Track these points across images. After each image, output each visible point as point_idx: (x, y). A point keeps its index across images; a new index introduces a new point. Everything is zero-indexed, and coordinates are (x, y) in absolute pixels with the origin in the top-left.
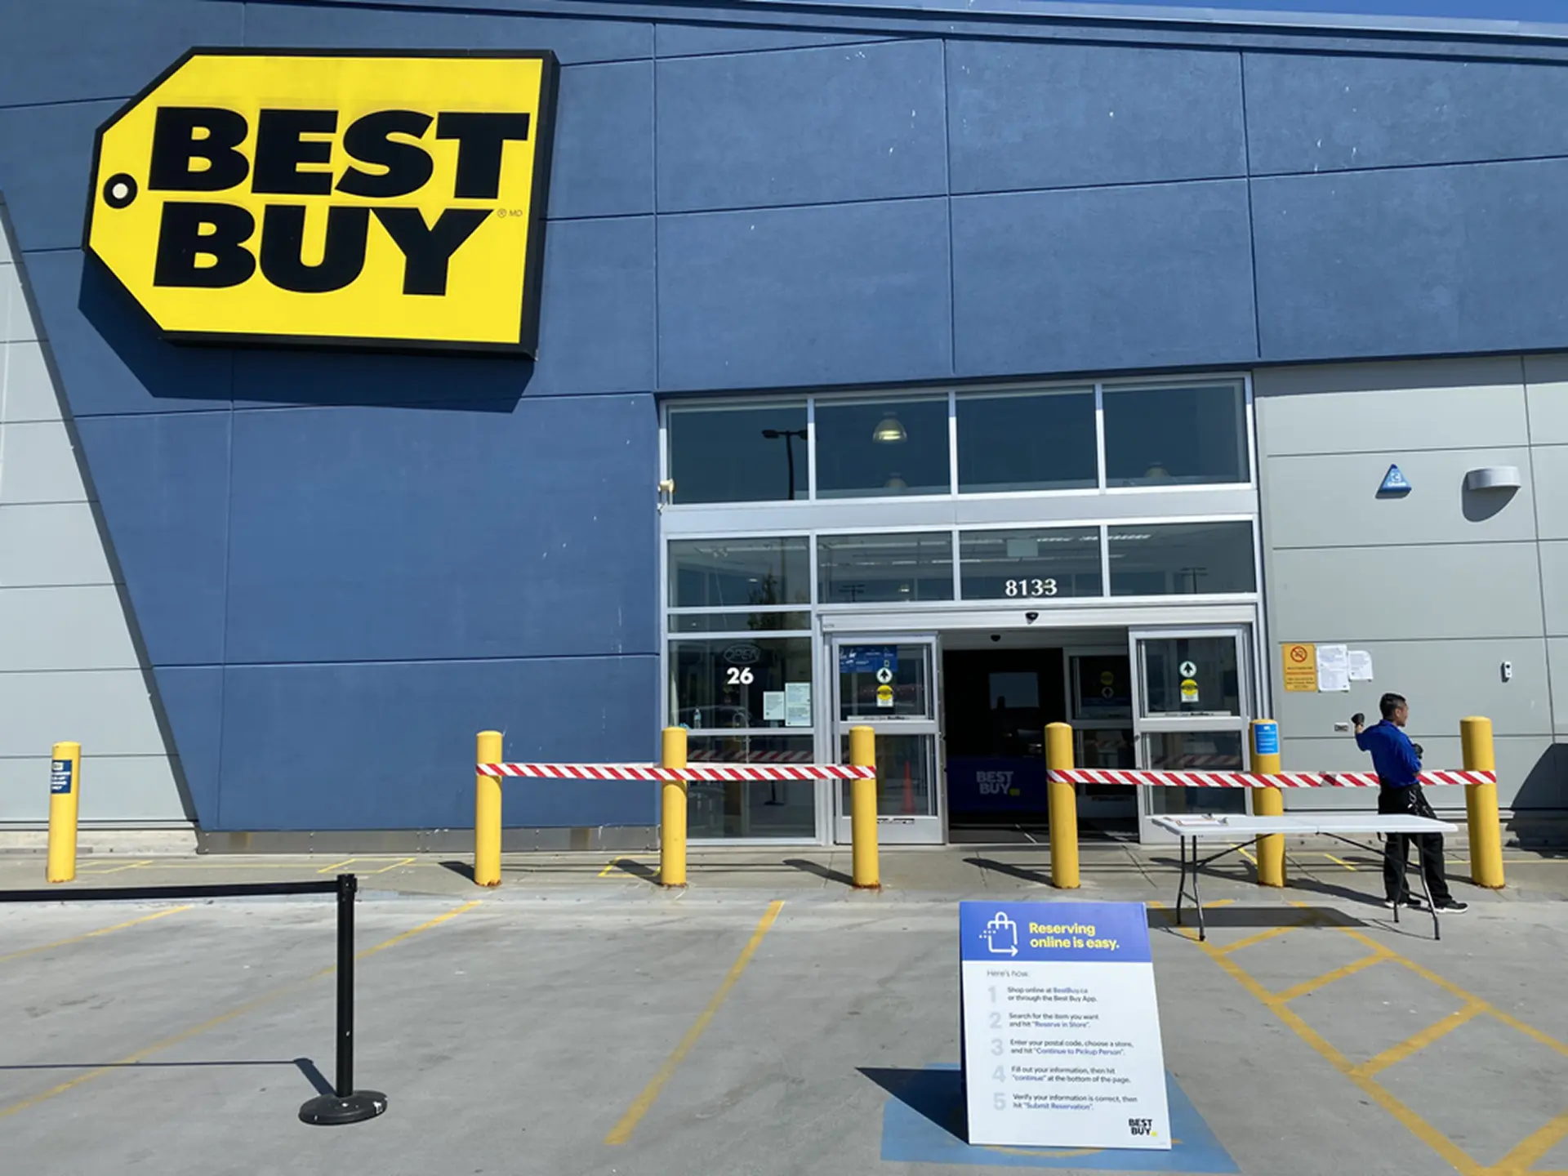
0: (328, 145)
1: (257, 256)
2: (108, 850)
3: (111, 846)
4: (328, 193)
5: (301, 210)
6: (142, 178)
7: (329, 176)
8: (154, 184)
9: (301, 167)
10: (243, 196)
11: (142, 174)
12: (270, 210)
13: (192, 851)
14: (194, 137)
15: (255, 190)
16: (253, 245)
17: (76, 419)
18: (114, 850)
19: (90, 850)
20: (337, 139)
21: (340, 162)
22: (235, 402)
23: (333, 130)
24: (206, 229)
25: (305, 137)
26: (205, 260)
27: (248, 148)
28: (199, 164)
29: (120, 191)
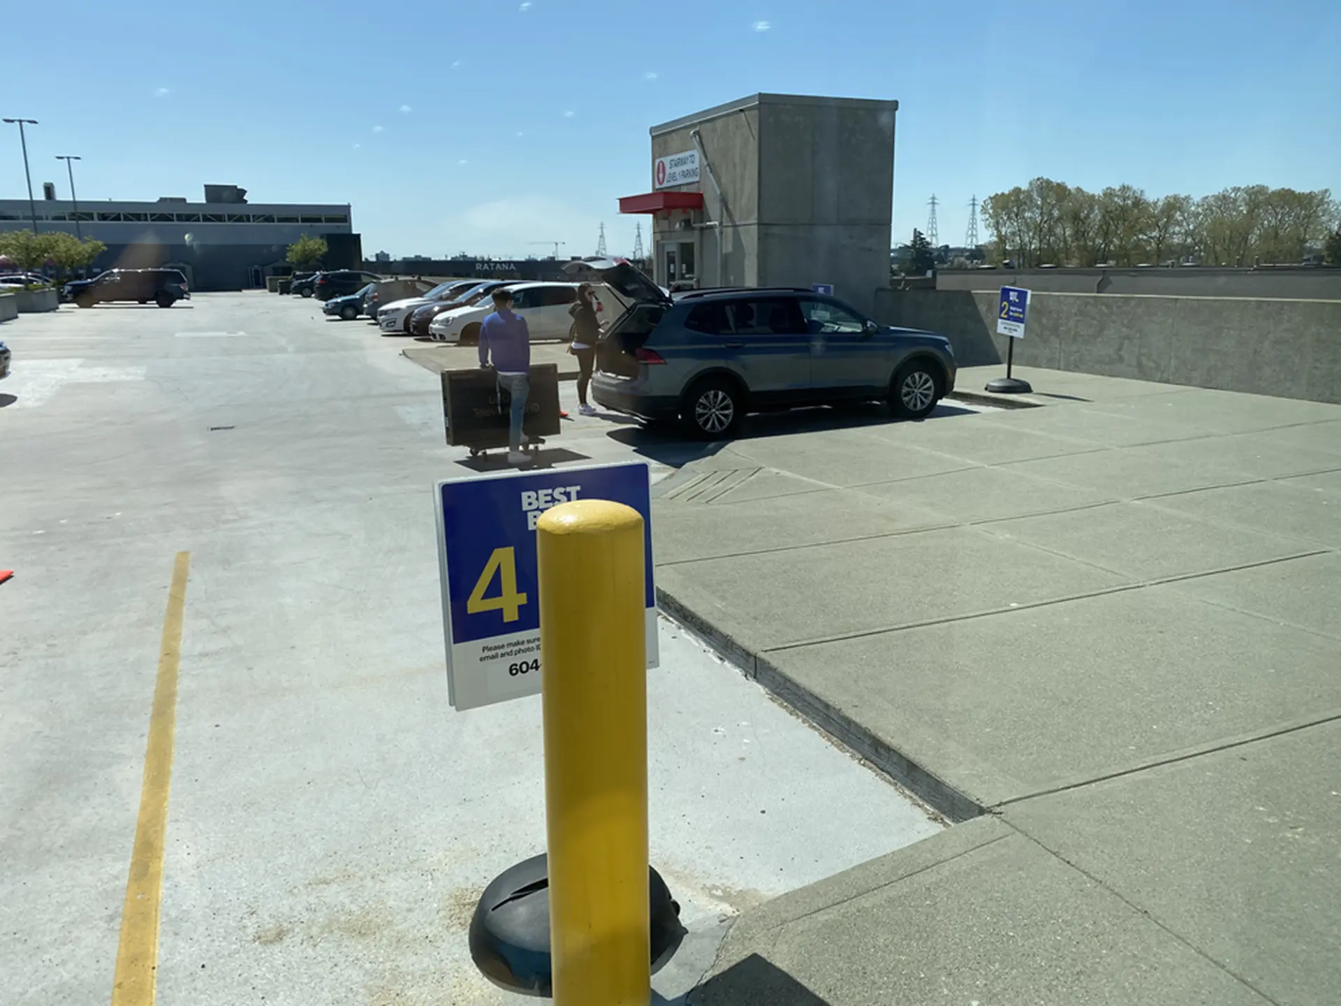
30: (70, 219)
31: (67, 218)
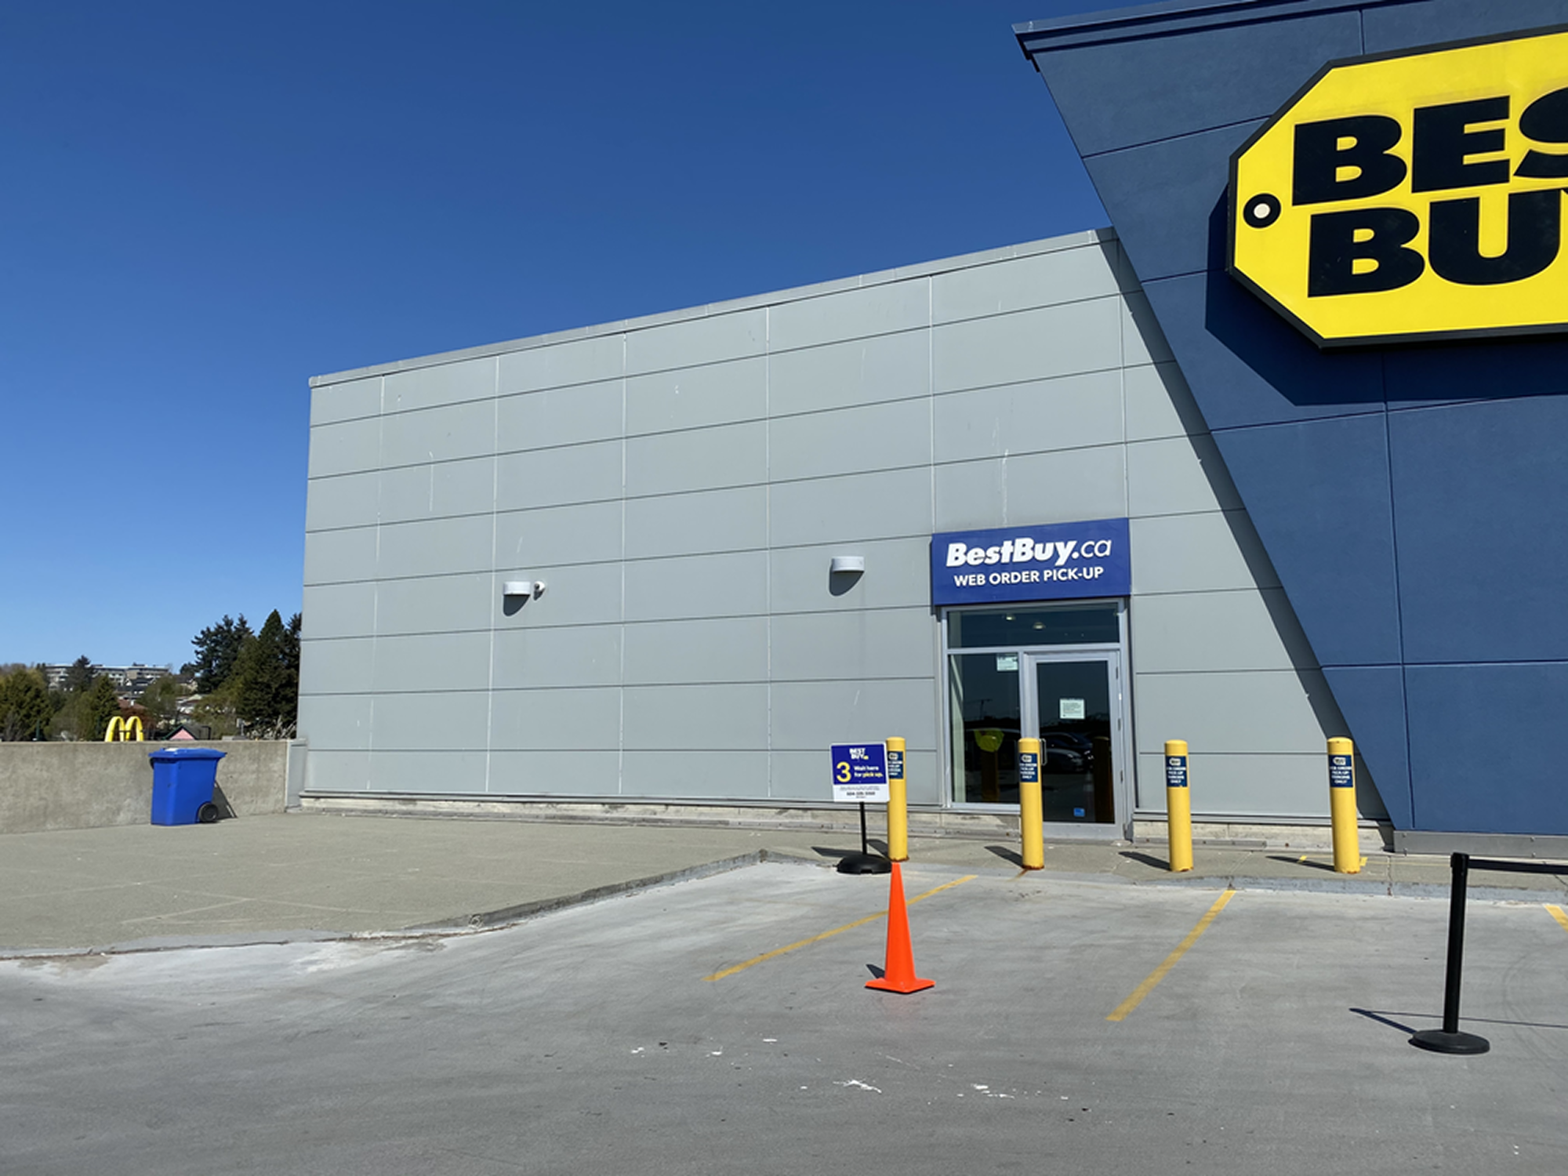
0: (1501, 133)
1: (1425, 253)
2: (1284, 844)
3: (1287, 841)
4: (1507, 181)
5: (1474, 203)
6: (1285, 194)
7: (1505, 164)
8: (1297, 200)
9: (1469, 159)
10: (1402, 197)
11: (1284, 192)
12: (1434, 206)
13: (1380, 850)
14: (1339, 148)
15: (1415, 190)
16: (1420, 243)
17: (1213, 432)
18: (1290, 844)
19: (1264, 844)
20: (1511, 126)
21: (1517, 147)
22: (1389, 403)
23: (1506, 116)
24: (1362, 235)
25: (1470, 128)
26: (1363, 266)
27: (1404, 149)
28: (1347, 173)
29: (1261, 211)
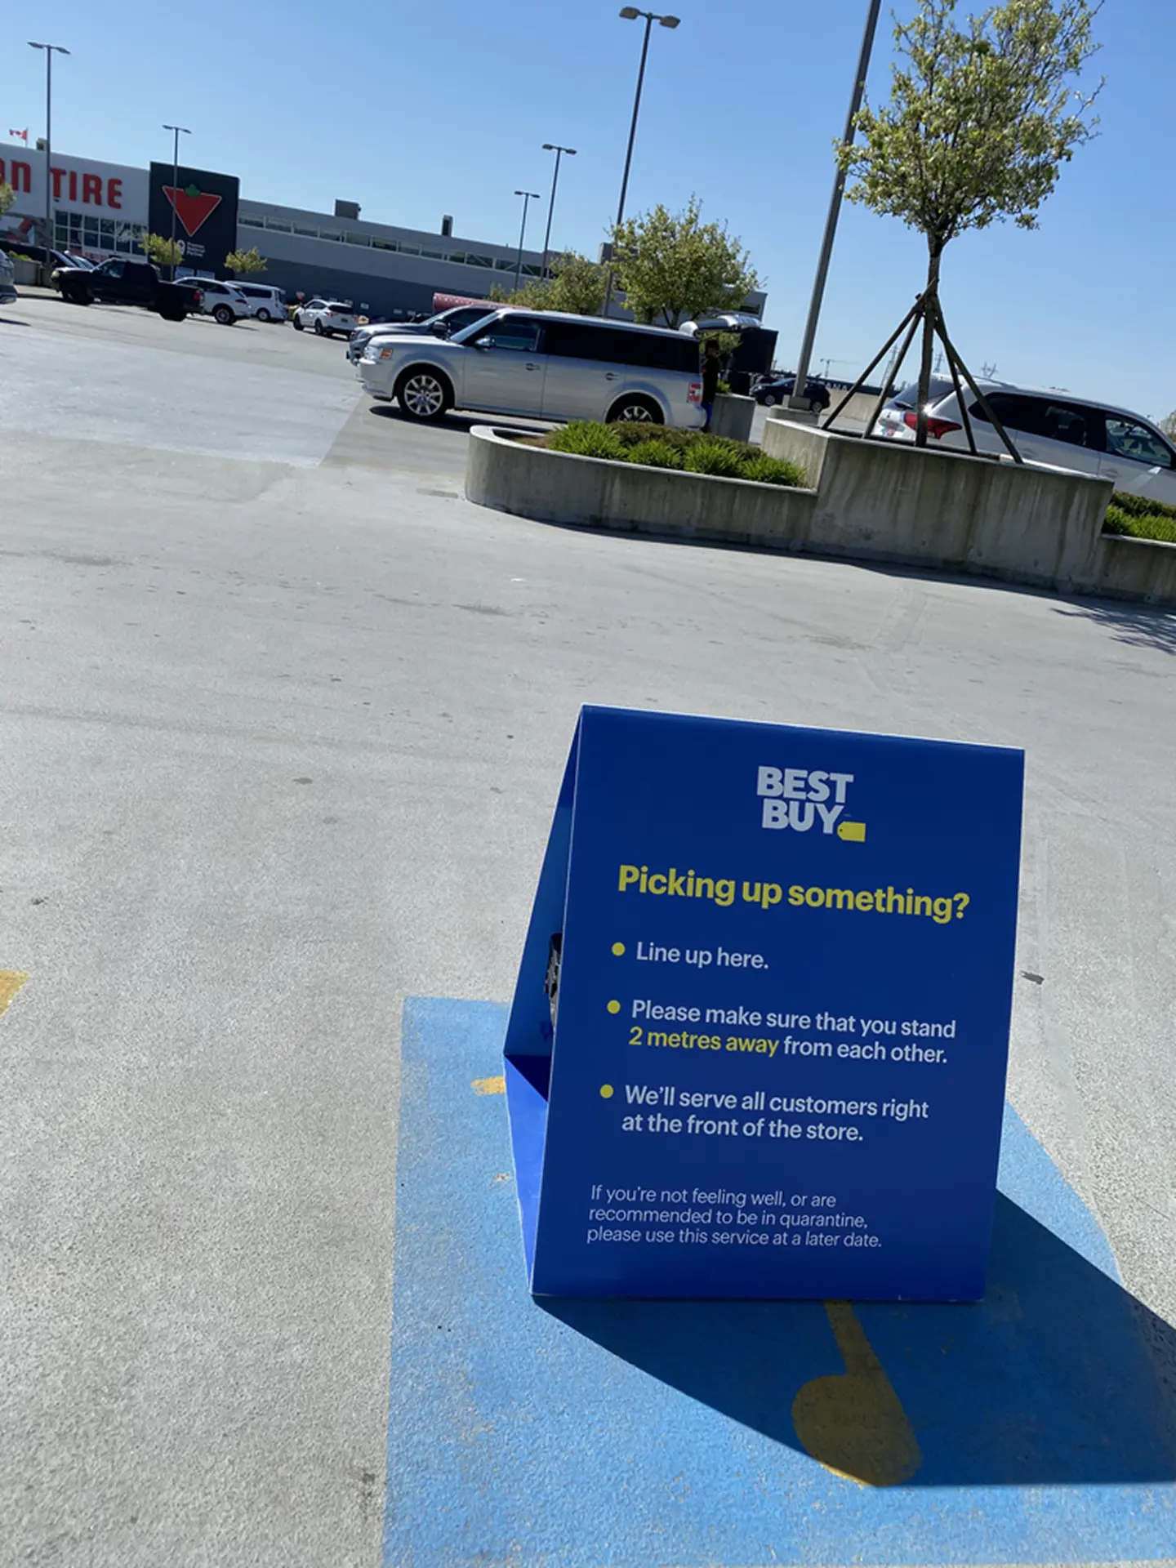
30: (468, 263)
31: (466, 260)
